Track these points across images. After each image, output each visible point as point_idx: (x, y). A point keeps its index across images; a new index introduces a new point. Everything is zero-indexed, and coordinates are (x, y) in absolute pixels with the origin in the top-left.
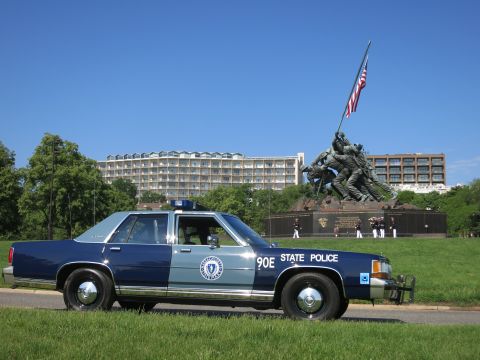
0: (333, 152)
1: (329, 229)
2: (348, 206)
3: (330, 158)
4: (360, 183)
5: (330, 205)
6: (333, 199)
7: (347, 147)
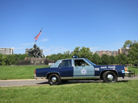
0: (34, 48)
1: (34, 64)
2: (37, 59)
3: (33, 49)
4: (39, 54)
5: (33, 59)
6: (33, 57)
7: (36, 47)
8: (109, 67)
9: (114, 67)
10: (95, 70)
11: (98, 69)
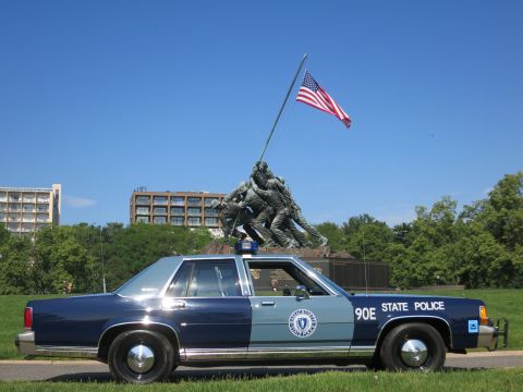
4: (284, 225)
8: (417, 305)
9: (437, 306)
10: (356, 316)
11: (368, 314)
